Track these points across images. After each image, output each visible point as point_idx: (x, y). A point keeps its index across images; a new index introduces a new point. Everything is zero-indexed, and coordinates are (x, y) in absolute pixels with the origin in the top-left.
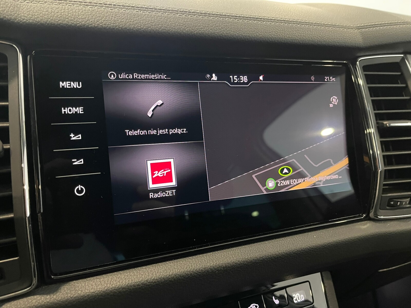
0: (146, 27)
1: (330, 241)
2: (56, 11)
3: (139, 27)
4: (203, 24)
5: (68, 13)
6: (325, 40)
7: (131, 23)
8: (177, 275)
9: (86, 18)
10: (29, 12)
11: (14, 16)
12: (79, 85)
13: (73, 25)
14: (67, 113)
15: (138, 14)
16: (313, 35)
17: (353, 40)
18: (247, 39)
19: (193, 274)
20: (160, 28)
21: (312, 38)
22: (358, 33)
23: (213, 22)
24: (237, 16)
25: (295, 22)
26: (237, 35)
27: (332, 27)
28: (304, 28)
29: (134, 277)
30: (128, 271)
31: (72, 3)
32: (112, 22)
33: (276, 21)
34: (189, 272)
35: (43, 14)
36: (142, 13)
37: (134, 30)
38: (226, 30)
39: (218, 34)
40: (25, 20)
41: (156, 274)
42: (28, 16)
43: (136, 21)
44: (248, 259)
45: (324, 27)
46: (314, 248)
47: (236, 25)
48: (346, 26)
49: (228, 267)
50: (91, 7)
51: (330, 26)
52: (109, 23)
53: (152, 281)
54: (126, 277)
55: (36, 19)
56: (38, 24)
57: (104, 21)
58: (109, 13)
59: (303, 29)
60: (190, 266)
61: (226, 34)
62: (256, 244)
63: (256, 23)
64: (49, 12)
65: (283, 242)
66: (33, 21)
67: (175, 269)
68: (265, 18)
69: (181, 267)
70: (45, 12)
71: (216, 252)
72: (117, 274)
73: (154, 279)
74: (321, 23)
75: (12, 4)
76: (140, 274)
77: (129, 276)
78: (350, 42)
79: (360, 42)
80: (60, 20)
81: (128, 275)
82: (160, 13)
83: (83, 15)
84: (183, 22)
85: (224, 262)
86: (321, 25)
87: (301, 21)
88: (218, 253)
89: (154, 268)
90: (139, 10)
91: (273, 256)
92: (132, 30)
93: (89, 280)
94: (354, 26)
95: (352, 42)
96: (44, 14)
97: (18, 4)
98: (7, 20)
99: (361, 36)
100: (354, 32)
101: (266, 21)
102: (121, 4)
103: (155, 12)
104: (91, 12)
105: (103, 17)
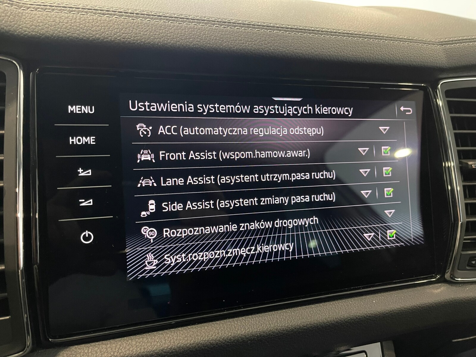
0: (174, 41)
1: (393, 309)
2: (64, 21)
3: (166, 42)
4: (245, 37)
5: (79, 23)
6: (399, 58)
7: (156, 36)
8: (200, 345)
9: (102, 30)
10: (32, 22)
11: (13, 28)
12: (91, 110)
13: (84, 38)
14: (75, 143)
15: (165, 25)
16: (383, 52)
17: (433, 59)
18: (300, 57)
19: (220, 343)
20: (191, 43)
21: (382, 56)
22: (440, 50)
23: (258, 35)
24: (288, 28)
25: (361, 36)
26: (286, 51)
27: (409, 42)
28: (372, 43)
29: (148, 345)
30: (140, 336)
31: (85, 12)
32: (132, 35)
33: (337, 34)
34: (215, 341)
35: (48, 25)
36: (171, 24)
37: (160, 45)
38: (274, 45)
39: (264, 51)
40: (27, 32)
41: (174, 342)
42: (31, 27)
43: (163, 34)
44: (289, 327)
45: (398, 42)
46: (373, 316)
47: (286, 39)
48: (426, 41)
49: (263, 336)
50: (108, 16)
51: (406, 40)
52: (129, 36)
53: (169, 350)
54: (138, 344)
55: (40, 31)
56: (42, 36)
57: (123, 33)
58: (129, 23)
59: (371, 45)
60: (216, 334)
61: (273, 50)
62: (299, 308)
63: (312, 36)
64: (56, 23)
65: (334, 306)
66: (36, 33)
67: (198, 336)
68: (323, 30)
69: (206, 334)
70: (52, 23)
71: (250, 316)
72: (127, 340)
73: (170, 349)
74: (394, 37)
75: (12, 13)
76: (155, 341)
77: (142, 343)
78: (430, 62)
79: (443, 61)
80: (70, 32)
81: (140, 341)
82: (192, 24)
83: (98, 26)
84: (220, 35)
85: (258, 330)
86: (394, 39)
87: (370, 34)
88: (252, 318)
89: (173, 334)
90: (167, 19)
91: (320, 325)
92: (156, 45)
93: (94, 345)
94: (437, 41)
95: (432, 61)
96: (50, 25)
97: (19, 13)
98: (5, 31)
99: (444, 54)
100: (436, 49)
101: (324, 34)
102: (145, 13)
103: (187, 23)
104: (108, 22)
105: (122, 29)
